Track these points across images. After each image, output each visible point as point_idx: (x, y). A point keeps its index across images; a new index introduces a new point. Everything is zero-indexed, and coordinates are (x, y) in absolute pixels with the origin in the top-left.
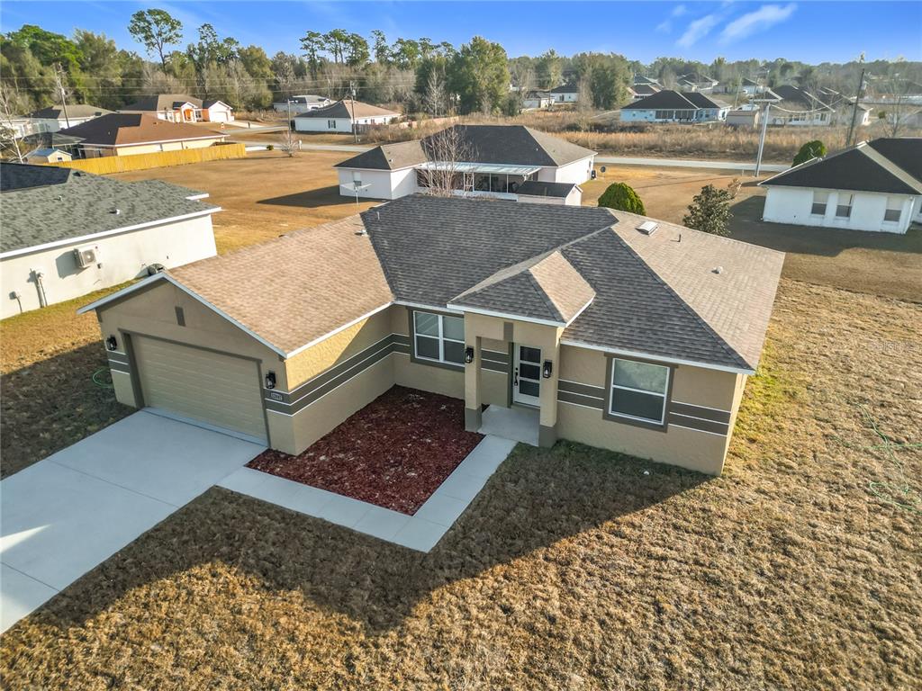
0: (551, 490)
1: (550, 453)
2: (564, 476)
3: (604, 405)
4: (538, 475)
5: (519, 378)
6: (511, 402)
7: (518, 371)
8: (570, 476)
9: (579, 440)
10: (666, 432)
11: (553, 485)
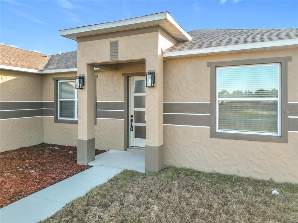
0: (153, 215)
1: (156, 176)
2: (173, 197)
3: (210, 122)
4: (138, 197)
5: (134, 124)
6: (127, 146)
7: (133, 118)
8: (180, 197)
9: (188, 166)
10: (286, 142)
11: (156, 208)
